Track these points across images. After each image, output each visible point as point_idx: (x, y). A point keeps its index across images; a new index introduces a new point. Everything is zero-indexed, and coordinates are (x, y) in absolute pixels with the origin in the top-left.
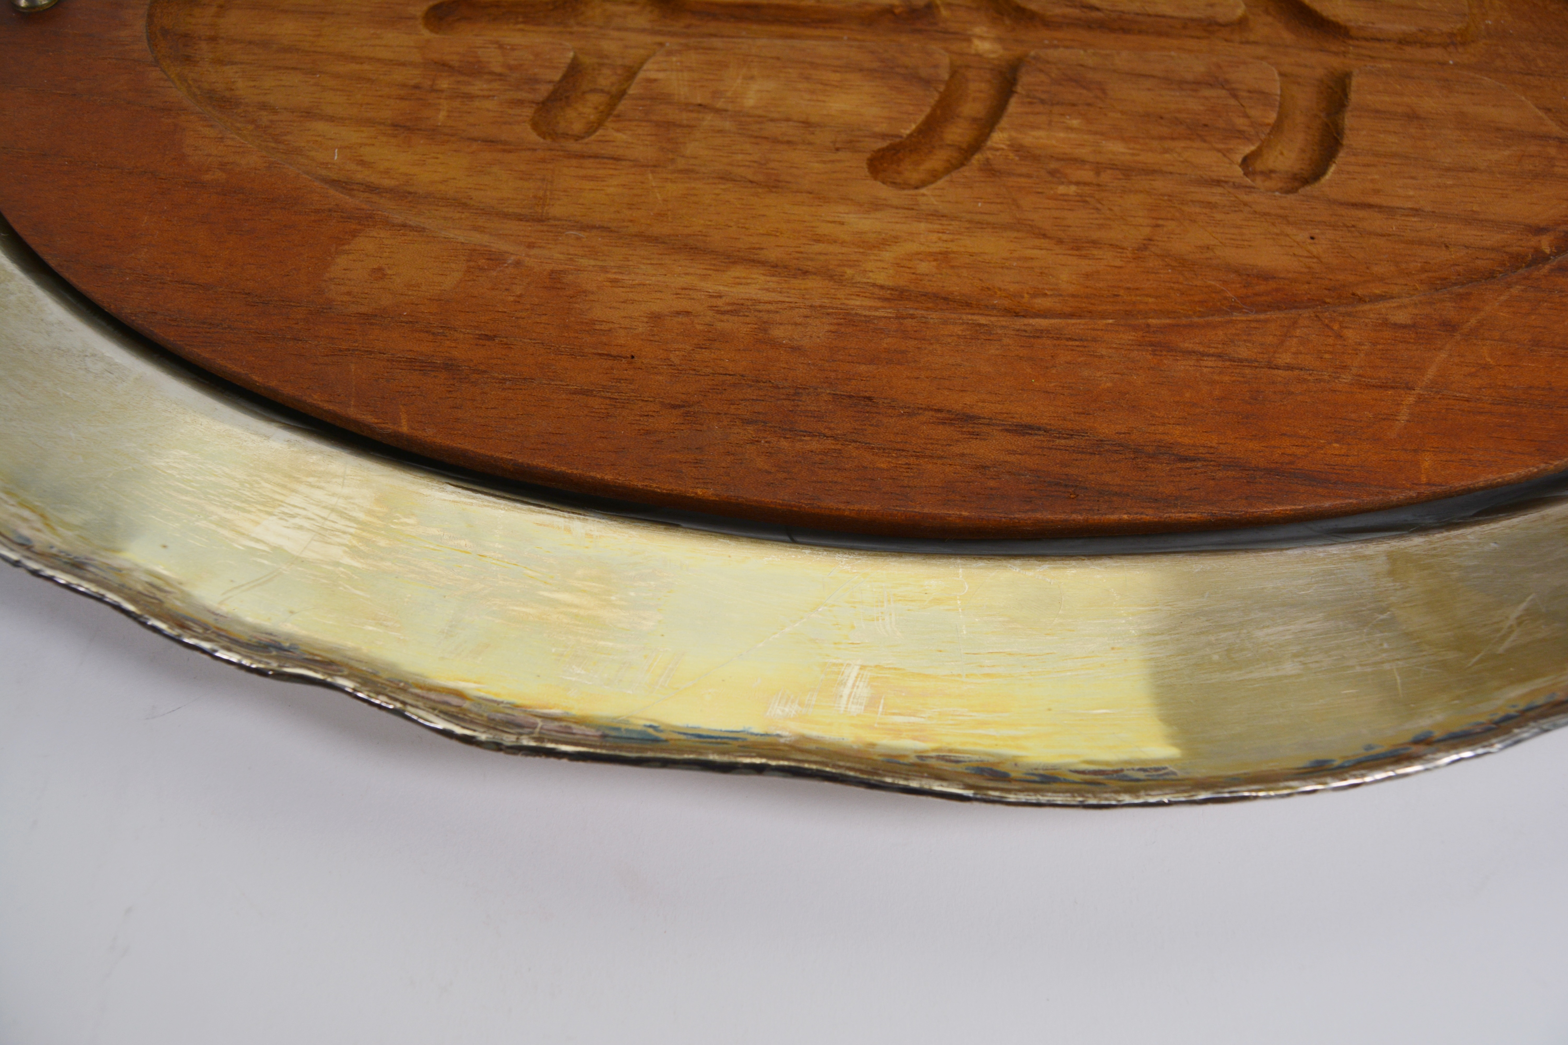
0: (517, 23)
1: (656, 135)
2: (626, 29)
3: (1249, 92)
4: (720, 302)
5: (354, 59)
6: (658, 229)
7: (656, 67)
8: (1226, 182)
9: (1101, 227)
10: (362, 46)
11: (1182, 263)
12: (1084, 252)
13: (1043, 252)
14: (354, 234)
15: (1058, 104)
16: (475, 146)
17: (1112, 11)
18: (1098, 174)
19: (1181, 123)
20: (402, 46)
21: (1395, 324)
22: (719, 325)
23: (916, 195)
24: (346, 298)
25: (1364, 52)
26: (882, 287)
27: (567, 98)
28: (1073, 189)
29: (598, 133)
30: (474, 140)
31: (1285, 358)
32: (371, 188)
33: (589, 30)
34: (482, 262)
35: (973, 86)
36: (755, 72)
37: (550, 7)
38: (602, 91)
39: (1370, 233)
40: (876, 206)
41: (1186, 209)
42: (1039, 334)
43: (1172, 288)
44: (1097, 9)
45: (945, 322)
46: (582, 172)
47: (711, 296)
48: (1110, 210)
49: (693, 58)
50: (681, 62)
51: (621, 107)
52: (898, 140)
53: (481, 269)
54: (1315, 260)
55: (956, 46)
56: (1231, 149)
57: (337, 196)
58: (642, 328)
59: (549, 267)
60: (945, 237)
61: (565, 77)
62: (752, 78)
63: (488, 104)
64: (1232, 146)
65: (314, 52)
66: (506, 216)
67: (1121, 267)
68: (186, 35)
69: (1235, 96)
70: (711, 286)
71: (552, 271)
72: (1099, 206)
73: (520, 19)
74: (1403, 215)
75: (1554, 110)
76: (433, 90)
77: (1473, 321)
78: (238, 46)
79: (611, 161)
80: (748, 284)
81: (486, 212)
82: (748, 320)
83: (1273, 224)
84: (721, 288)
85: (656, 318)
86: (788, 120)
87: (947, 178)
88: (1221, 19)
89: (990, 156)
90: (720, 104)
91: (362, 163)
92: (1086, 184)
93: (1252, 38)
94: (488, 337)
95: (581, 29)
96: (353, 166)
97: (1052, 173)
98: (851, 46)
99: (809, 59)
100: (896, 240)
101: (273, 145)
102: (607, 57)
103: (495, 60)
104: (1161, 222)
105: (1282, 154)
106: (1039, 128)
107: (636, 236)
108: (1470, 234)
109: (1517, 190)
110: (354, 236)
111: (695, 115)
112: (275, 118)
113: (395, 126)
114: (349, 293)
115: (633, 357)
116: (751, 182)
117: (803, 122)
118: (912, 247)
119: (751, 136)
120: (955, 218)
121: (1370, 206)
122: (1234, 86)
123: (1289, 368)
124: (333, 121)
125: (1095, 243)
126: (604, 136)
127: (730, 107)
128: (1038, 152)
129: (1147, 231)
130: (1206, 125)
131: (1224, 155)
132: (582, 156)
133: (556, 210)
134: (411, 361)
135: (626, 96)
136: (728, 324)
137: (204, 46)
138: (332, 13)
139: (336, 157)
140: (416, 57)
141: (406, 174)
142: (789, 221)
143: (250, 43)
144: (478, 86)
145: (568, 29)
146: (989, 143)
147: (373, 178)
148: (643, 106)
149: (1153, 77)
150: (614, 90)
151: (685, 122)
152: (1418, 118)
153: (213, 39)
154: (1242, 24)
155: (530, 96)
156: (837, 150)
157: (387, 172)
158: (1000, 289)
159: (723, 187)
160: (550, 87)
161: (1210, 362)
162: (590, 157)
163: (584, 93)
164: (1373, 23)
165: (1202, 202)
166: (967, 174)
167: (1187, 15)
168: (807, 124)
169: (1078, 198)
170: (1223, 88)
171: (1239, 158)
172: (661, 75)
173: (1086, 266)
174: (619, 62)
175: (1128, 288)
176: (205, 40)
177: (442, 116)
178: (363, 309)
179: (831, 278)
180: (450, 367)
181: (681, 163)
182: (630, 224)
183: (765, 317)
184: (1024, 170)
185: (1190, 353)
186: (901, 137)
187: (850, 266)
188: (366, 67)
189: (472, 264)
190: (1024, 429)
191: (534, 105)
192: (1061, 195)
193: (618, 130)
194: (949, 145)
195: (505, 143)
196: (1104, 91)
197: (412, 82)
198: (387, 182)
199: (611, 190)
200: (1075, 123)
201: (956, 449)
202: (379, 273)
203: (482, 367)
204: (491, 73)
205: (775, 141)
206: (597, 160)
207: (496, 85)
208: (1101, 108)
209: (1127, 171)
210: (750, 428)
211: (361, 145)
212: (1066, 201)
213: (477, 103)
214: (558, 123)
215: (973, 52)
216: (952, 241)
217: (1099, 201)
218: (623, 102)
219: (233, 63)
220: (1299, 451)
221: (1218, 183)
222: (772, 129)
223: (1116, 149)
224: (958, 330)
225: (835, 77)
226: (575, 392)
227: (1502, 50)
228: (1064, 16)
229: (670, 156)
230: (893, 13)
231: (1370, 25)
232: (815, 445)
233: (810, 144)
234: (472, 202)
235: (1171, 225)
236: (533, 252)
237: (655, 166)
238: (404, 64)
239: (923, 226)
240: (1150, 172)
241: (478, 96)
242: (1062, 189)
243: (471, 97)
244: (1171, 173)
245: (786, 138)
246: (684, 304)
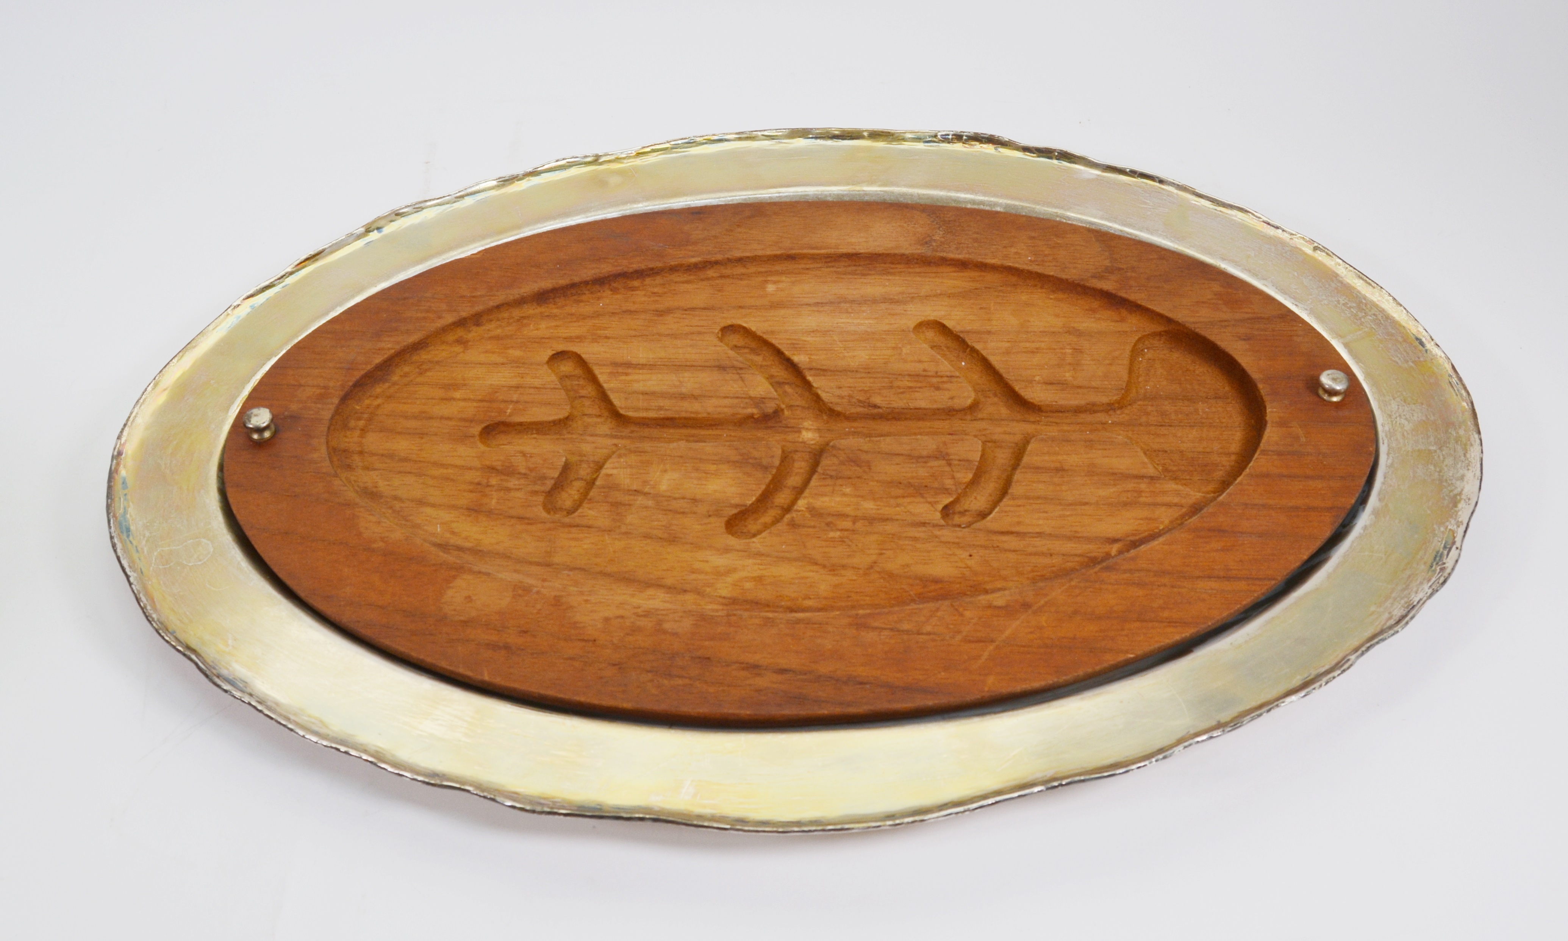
0: (532, 434)
1: (611, 511)
2: (596, 435)
3: (960, 460)
4: (639, 610)
5: (443, 466)
6: (610, 569)
7: (612, 466)
8: (929, 523)
9: (849, 556)
10: (446, 457)
11: (891, 575)
12: (836, 572)
13: (814, 573)
14: (455, 577)
15: (841, 478)
16: (513, 521)
17: (887, 408)
18: (854, 523)
19: (912, 486)
20: (468, 456)
21: (995, 607)
22: (638, 623)
23: (749, 543)
24: (453, 613)
25: (1051, 420)
26: (724, 598)
27: (562, 486)
28: (838, 534)
29: (579, 511)
30: (512, 517)
31: (928, 628)
32: (460, 549)
33: (574, 436)
34: (520, 592)
35: (797, 465)
36: (668, 467)
37: (552, 424)
38: (582, 479)
39: (1006, 550)
40: (727, 550)
41: (901, 542)
42: (798, 621)
43: (881, 591)
44: (879, 407)
45: (751, 617)
46: (571, 536)
47: (635, 608)
48: (857, 546)
49: (633, 459)
50: (626, 462)
51: (592, 494)
52: (744, 508)
53: (520, 595)
54: (968, 569)
55: (790, 437)
56: (938, 502)
57: (444, 556)
58: (600, 626)
59: (553, 594)
60: (761, 567)
61: (561, 474)
62: (666, 471)
63: (519, 494)
64: (938, 500)
65: (420, 461)
66: (531, 563)
67: (854, 580)
68: (345, 451)
69: (950, 465)
70: (636, 601)
71: (555, 596)
72: (850, 543)
73: (535, 432)
74: (1030, 537)
75: (1169, 452)
76: (488, 486)
77: (1042, 602)
78: (376, 458)
79: (586, 528)
80: (654, 599)
81: (520, 561)
82: (651, 619)
83: (950, 549)
84: (641, 602)
85: (607, 620)
86: (683, 498)
87: (768, 531)
88: (957, 407)
89: (795, 516)
90: (646, 490)
91: (453, 533)
92: (847, 530)
93: (980, 416)
94: (525, 632)
95: (570, 436)
96: (448, 535)
97: (828, 524)
98: (725, 445)
99: (699, 456)
100: (735, 570)
101: (403, 522)
102: (585, 456)
103: (521, 465)
104: (884, 551)
105: (976, 498)
106: (826, 495)
107: (598, 573)
108: (1069, 547)
109: (1109, 515)
110: (455, 579)
111: (632, 497)
112: (402, 505)
113: (468, 509)
114: (455, 610)
115: (595, 641)
116: (661, 538)
117: (693, 499)
118: (743, 574)
119: (662, 510)
120: (768, 556)
121: (1012, 533)
122: (951, 457)
123: (929, 634)
124: (434, 507)
125: (844, 567)
126: (582, 513)
127: (652, 491)
128: (822, 511)
129: (874, 558)
130: (926, 486)
131: (932, 506)
132: (571, 526)
133: (557, 559)
134: (488, 645)
135: (595, 487)
136: (642, 622)
137: (356, 457)
138: (427, 434)
139: (439, 530)
140: (477, 463)
141: (477, 540)
142: (679, 562)
143: (382, 455)
144: (513, 483)
145: (562, 437)
146: (795, 507)
147: (460, 542)
148: (604, 492)
149: (902, 455)
150: (588, 478)
151: (627, 502)
152: (1063, 470)
153: (361, 453)
154: (974, 407)
155: (542, 488)
156: (710, 516)
157: (466, 538)
158: (787, 596)
159: (645, 542)
160: (553, 482)
161: (886, 633)
162: (574, 526)
163: (571, 481)
164: (1056, 402)
165: (911, 537)
166: (780, 528)
167: (935, 406)
168: (694, 500)
169: (840, 539)
170: (944, 459)
171: (940, 507)
172: (614, 472)
173: (835, 580)
174: (592, 458)
175: (857, 592)
176: (357, 454)
177: (494, 502)
178: (462, 618)
179: (699, 593)
180: (507, 647)
181: (624, 529)
182: (595, 566)
183: (660, 617)
184: (812, 524)
185: (876, 628)
186: (746, 506)
187: (708, 587)
188: (450, 471)
189: (515, 593)
190: (782, 671)
191: (544, 494)
192: (831, 538)
193: (590, 509)
194: (776, 506)
195: (528, 519)
196: (870, 468)
197: (476, 481)
198: (468, 545)
199: (585, 546)
200: (848, 490)
201: (748, 682)
202: (469, 599)
203: (522, 647)
204: (519, 473)
205: (676, 512)
206: (579, 528)
207: (522, 481)
208: (865, 479)
209: (871, 520)
210: (650, 675)
211: (452, 522)
212: (832, 541)
213: (513, 494)
214: (557, 501)
215: (801, 440)
216: (765, 569)
217: (851, 541)
218: (593, 490)
219: (375, 470)
220: (921, 677)
221: (924, 524)
222: (675, 505)
223: (869, 506)
224: (757, 621)
225: (713, 468)
226: (567, 659)
227: (1150, 408)
228: (857, 413)
229: (618, 524)
230: (753, 418)
231: (1054, 403)
232: (680, 682)
233: (695, 513)
234: (512, 556)
235: (889, 553)
236: (546, 584)
237: (609, 531)
238: (470, 469)
239: (751, 561)
240: (885, 520)
241: (513, 489)
242: (832, 534)
243: (508, 490)
244: (897, 520)
245: (682, 510)
246: (620, 612)
